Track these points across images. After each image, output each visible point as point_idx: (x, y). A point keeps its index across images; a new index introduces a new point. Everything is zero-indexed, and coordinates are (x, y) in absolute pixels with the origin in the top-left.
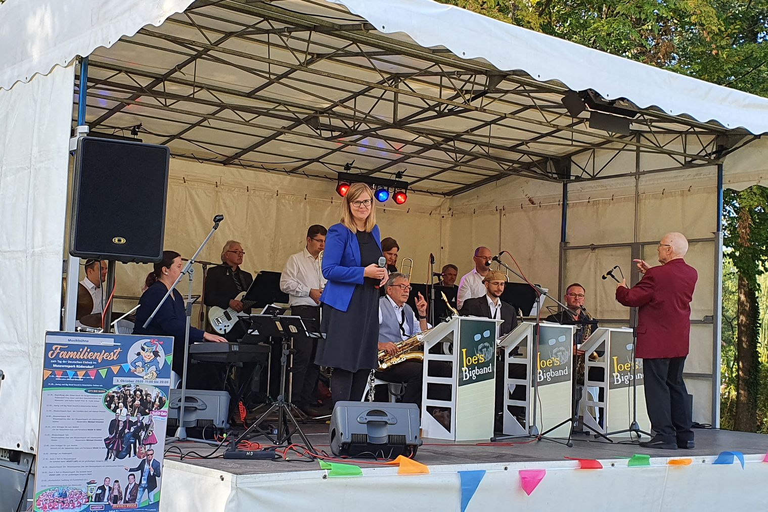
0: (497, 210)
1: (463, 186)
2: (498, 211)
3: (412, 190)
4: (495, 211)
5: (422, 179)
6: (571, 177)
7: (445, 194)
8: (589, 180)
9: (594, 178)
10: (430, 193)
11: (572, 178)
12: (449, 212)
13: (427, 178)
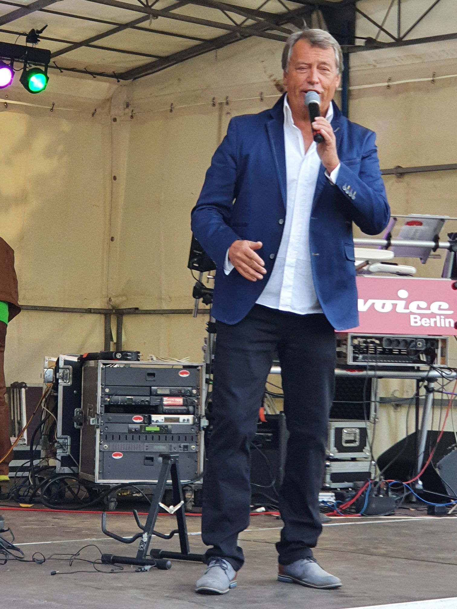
0: (214, 105)
1: (154, 59)
2: (217, 106)
3: (57, 67)
4: (210, 106)
5: (76, 45)
6: (357, 40)
7: (119, 76)
8: (390, 45)
9: (399, 42)
10: (91, 73)
11: (359, 42)
12: (127, 110)
13: (87, 43)
